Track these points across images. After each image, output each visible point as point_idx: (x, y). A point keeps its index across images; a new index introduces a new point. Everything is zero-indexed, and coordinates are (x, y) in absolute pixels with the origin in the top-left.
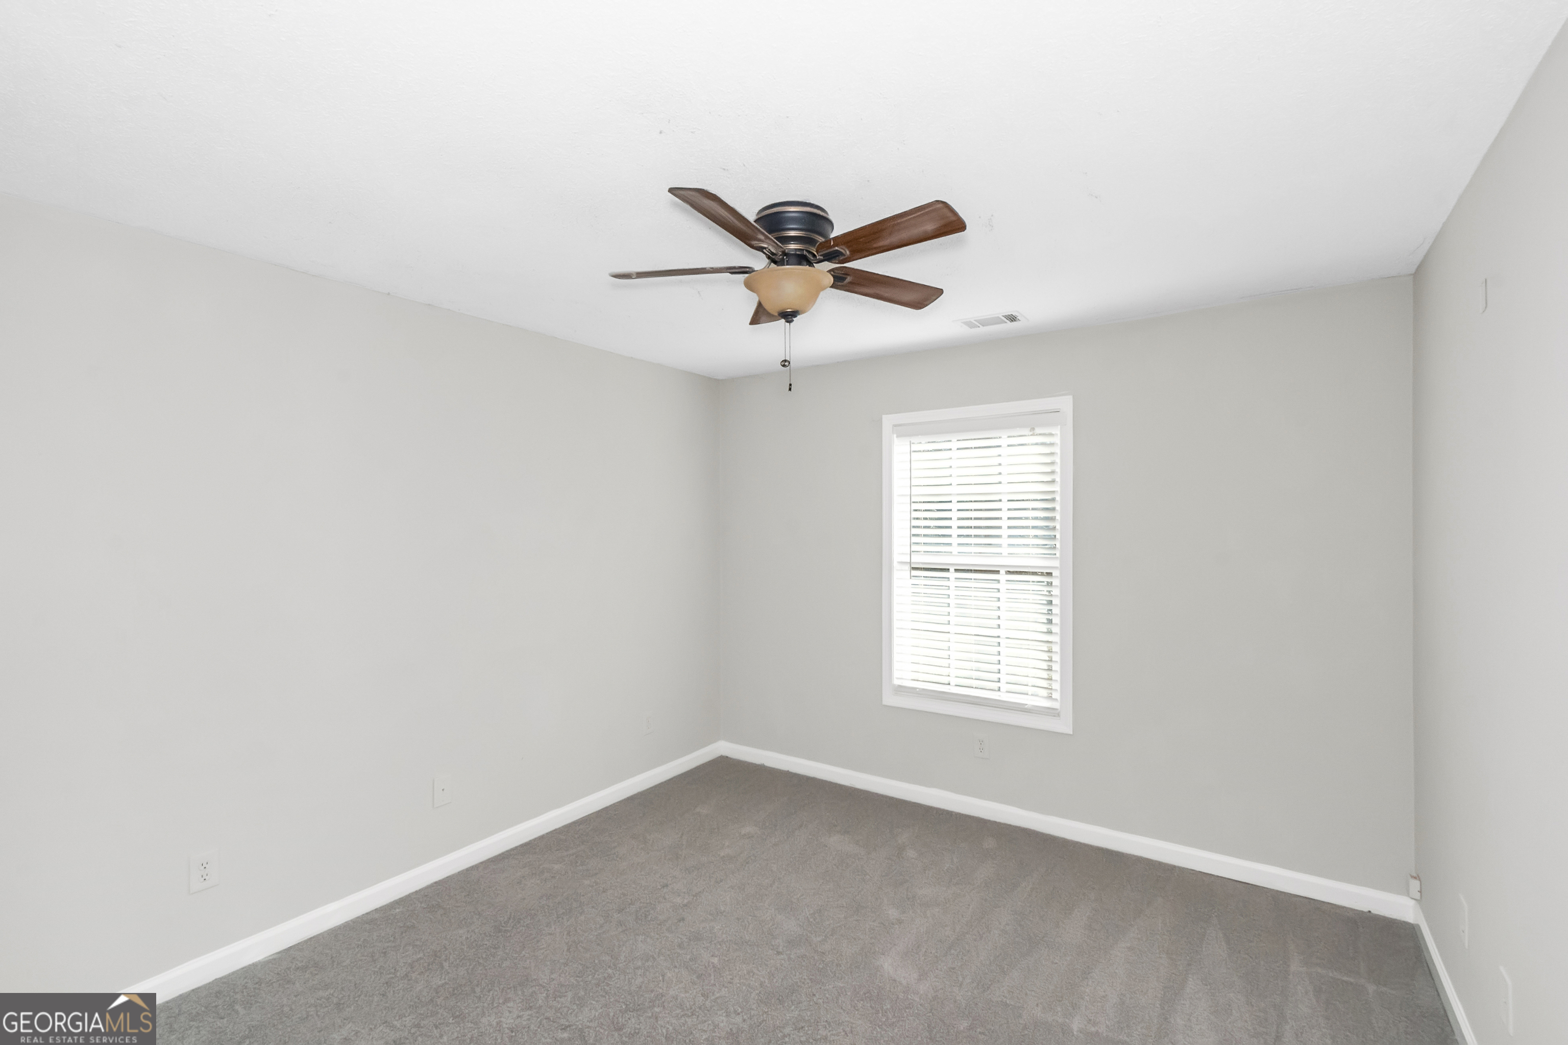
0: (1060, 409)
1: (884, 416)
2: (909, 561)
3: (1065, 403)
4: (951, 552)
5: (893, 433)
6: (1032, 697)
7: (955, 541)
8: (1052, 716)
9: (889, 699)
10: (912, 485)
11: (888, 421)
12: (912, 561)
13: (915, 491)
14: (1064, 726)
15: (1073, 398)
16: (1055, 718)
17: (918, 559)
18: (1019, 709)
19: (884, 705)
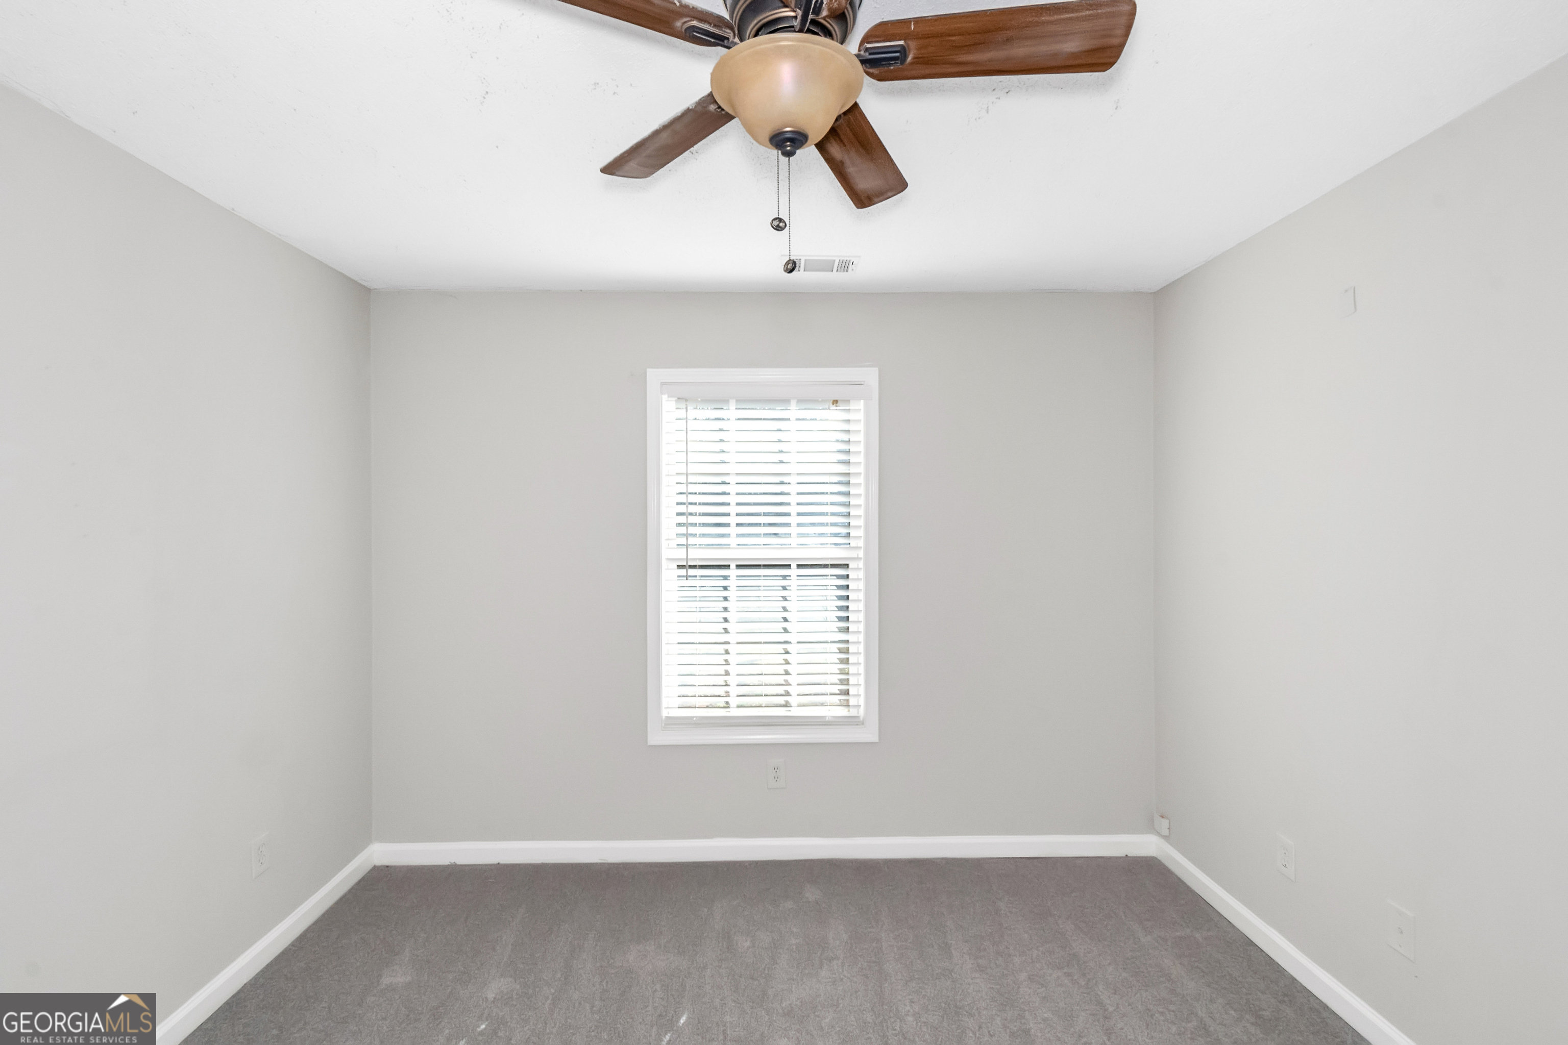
0: (864, 382)
1: (649, 370)
2: (685, 557)
3: (870, 376)
4: (729, 545)
5: (662, 393)
6: (831, 707)
7: (733, 530)
8: (854, 725)
9: (657, 737)
10: (689, 461)
11: (655, 376)
12: (689, 557)
13: (692, 468)
14: (869, 734)
15: (879, 370)
16: (858, 726)
17: (698, 555)
18: (821, 723)
19: (652, 746)
